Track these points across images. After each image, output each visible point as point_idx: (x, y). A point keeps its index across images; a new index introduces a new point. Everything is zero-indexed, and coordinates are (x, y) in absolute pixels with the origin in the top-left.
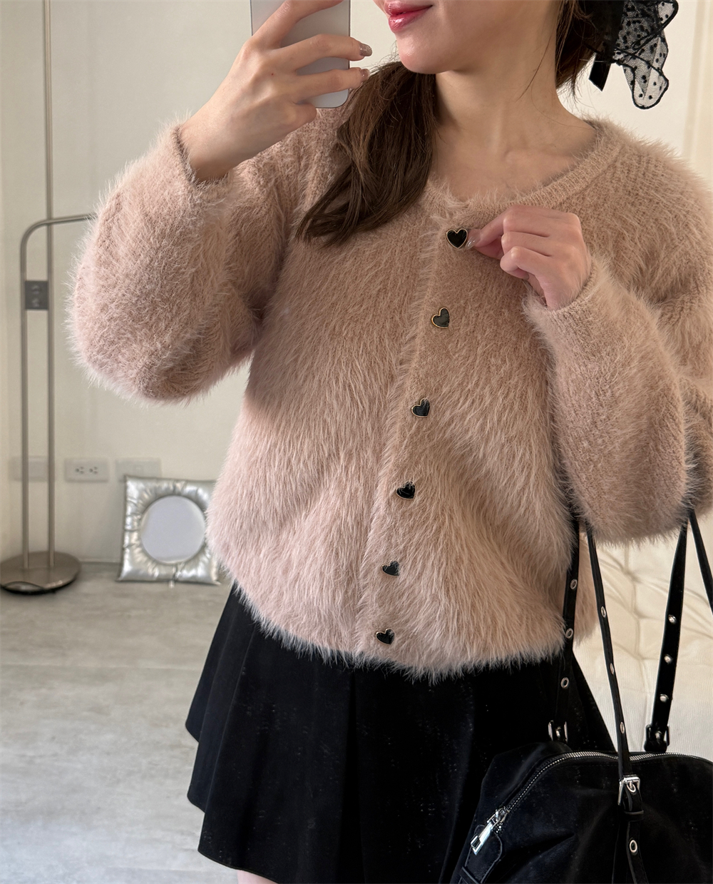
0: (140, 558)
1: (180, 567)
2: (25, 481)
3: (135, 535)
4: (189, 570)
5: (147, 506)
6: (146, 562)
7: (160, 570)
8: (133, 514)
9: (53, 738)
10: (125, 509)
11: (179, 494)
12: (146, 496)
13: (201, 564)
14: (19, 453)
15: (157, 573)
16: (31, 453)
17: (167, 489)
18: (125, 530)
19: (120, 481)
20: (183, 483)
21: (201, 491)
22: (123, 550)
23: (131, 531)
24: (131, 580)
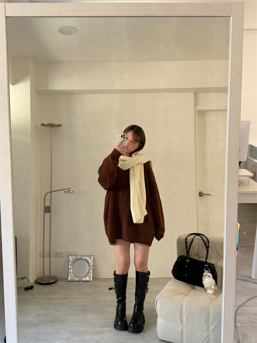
0: (73, 275)
1: (82, 278)
2: (44, 257)
3: (71, 270)
4: (85, 278)
5: (74, 262)
6: (74, 276)
7: (77, 279)
8: (71, 264)
10: (69, 263)
11: (82, 259)
12: (74, 260)
13: (88, 276)
14: (42, 251)
15: (77, 280)
16: (45, 251)
17: (79, 258)
18: (69, 269)
19: (67, 257)
20: (83, 256)
21: (87, 258)
22: (68, 273)
23: (71, 269)
24: (70, 281)
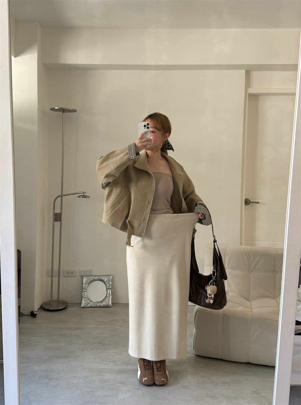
1: (99, 303)
2: (52, 277)
5: (89, 284)
9: (65, 342)
12: (88, 281)
14: (51, 268)
16: (54, 268)
17: (96, 279)
19: (81, 278)
24: (84, 307)
